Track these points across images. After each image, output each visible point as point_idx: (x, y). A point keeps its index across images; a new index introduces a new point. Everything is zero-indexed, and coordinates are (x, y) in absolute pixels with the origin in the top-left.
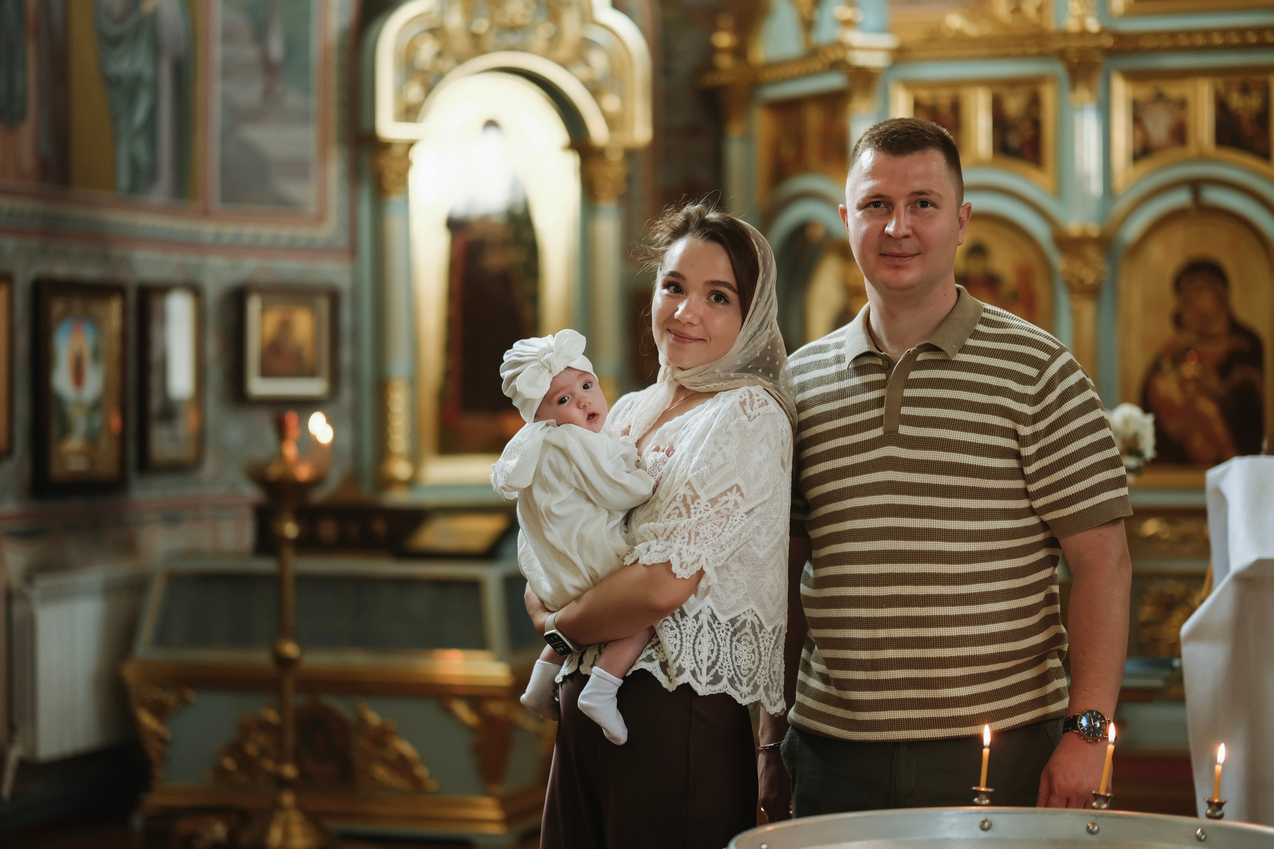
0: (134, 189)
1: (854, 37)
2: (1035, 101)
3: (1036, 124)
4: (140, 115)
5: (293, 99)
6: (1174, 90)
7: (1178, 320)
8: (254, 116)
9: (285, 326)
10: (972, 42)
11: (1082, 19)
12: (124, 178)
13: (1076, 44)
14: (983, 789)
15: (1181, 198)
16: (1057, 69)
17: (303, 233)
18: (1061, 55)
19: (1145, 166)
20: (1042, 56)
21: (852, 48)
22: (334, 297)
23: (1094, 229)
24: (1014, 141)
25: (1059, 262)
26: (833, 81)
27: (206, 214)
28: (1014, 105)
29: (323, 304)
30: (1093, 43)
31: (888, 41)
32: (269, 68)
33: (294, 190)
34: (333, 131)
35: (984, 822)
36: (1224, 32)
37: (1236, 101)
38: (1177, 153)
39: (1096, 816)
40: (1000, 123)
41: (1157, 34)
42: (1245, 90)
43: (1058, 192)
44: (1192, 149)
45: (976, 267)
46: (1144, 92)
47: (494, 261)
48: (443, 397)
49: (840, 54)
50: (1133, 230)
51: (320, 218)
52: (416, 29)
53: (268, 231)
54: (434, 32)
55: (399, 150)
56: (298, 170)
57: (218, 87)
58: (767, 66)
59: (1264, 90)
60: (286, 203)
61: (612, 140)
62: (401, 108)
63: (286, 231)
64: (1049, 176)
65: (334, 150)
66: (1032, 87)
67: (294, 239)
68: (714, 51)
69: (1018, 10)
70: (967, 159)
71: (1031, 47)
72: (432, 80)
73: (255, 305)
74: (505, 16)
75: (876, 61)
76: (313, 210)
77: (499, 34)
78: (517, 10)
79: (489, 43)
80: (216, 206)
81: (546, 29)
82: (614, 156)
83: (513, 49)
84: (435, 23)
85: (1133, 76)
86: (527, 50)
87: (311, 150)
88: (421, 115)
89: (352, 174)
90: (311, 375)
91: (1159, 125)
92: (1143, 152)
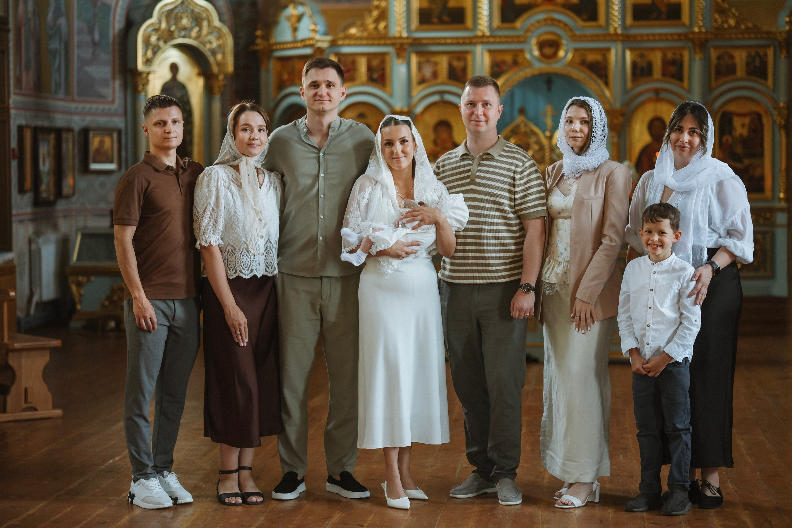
0: (56, 92)
1: (317, 37)
2: (383, 62)
3: (383, 70)
4: (57, 65)
5: (102, 56)
8: (89, 63)
9: (102, 143)
10: (361, 38)
11: (400, 32)
12: (53, 89)
13: (399, 41)
15: (436, 98)
16: (392, 50)
17: (107, 107)
18: (393, 45)
20: (385, 45)
21: (317, 41)
22: (119, 132)
23: (405, 109)
24: (375, 76)
26: (308, 51)
27: (73, 100)
29: (115, 135)
30: (405, 41)
31: (329, 38)
32: (95, 44)
33: (103, 91)
34: (117, 68)
36: (451, 38)
37: (456, 63)
40: (370, 69)
41: (427, 39)
42: (459, 59)
43: (391, 95)
44: (440, 80)
46: (423, 59)
49: (311, 42)
50: (420, 109)
51: (113, 102)
52: (150, 29)
53: (94, 106)
54: (156, 30)
55: (144, 76)
56: (105, 83)
57: (76, 51)
58: (276, 44)
59: (465, 60)
60: (101, 96)
61: (220, 71)
62: (145, 60)
63: (101, 106)
64: (388, 89)
65: (117, 75)
66: (382, 56)
67: (103, 109)
68: (256, 37)
69: (376, 28)
70: (358, 82)
71: (382, 42)
72: (156, 49)
73: (91, 134)
74: (181, 24)
75: (324, 45)
76: (110, 99)
77: (179, 32)
78: (185, 22)
79: (176, 34)
80: (76, 97)
81: (196, 29)
82: (221, 77)
83: (184, 37)
84: (157, 27)
85: (419, 53)
86: (190, 37)
87: (110, 76)
88: (152, 62)
89: (125, 85)
90: (111, 162)
91: (428, 71)
92: (422, 81)
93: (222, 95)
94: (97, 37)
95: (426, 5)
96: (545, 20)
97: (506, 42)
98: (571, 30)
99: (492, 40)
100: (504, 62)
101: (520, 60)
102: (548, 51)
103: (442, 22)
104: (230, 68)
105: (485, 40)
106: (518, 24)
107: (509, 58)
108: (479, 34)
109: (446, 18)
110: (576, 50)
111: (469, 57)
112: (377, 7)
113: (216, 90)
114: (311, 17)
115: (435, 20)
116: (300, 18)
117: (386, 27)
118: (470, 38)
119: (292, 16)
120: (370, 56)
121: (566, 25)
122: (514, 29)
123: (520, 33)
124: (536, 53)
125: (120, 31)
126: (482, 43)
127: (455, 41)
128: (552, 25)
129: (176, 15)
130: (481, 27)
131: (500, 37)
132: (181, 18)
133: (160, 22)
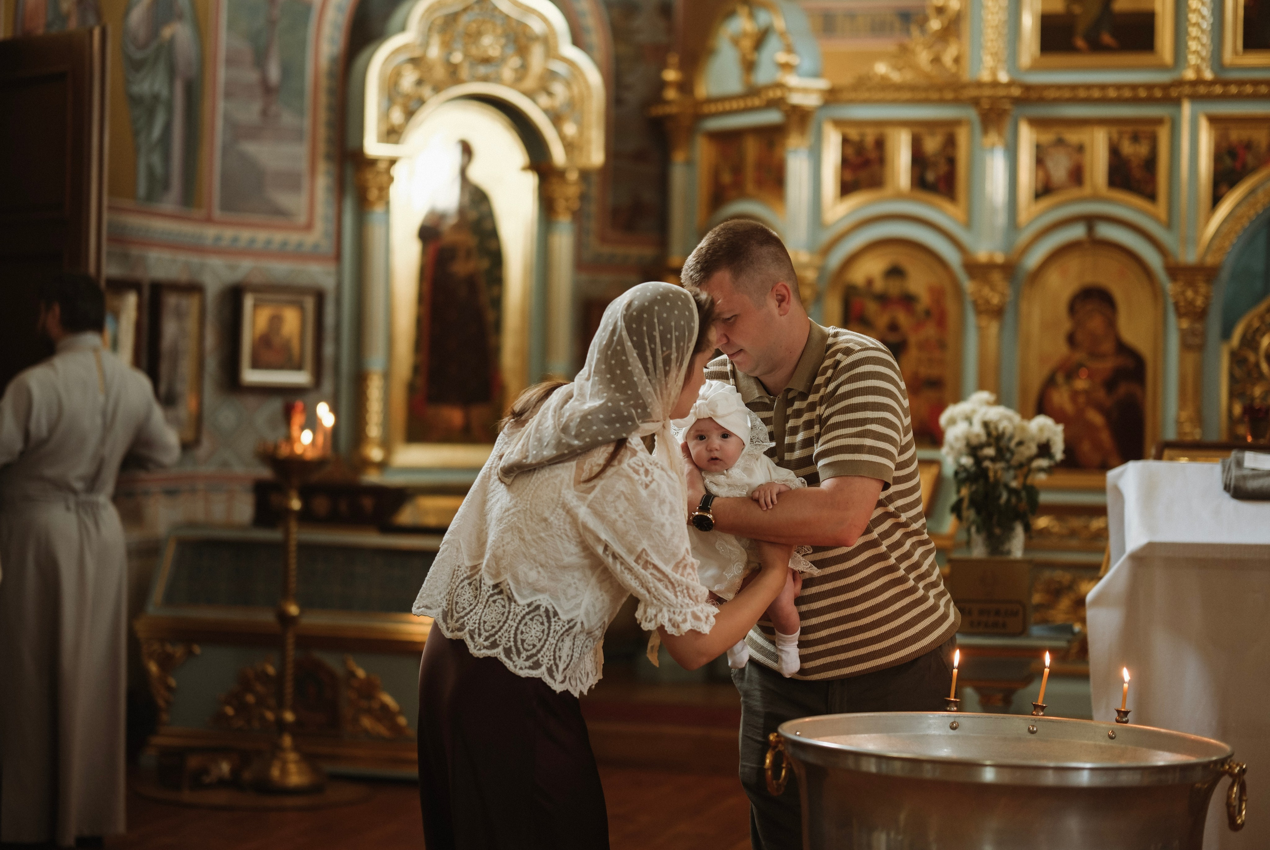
0: (151, 196)
1: (792, 80)
2: (951, 142)
3: (952, 162)
4: (157, 131)
5: (287, 119)
6: (1073, 137)
7: (1071, 340)
8: (253, 133)
9: (276, 321)
10: (898, 87)
11: (994, 72)
12: (142, 189)
13: (987, 92)
14: (952, 699)
15: (1077, 232)
16: (972, 114)
17: (294, 238)
18: (975, 102)
19: (1045, 203)
20: (957, 102)
21: (790, 89)
22: (320, 297)
23: (999, 258)
24: (931, 176)
25: (969, 286)
26: (773, 117)
27: (209, 220)
28: (932, 145)
29: (309, 303)
30: (1002, 92)
31: (823, 84)
32: (268, 90)
33: (285, 200)
34: (322, 148)
35: (953, 723)
36: (1118, 87)
37: (1127, 148)
38: (1075, 192)
39: (1035, 721)
40: (919, 160)
41: (1059, 87)
42: (1135, 138)
43: (968, 224)
44: (1087, 190)
45: (894, 288)
46: (1047, 137)
47: (461, 268)
48: (411, 388)
49: (779, 93)
50: (1033, 260)
51: (309, 227)
52: (400, 59)
53: (262, 236)
54: (415, 62)
55: (382, 166)
56: (291, 182)
57: (221, 105)
58: (710, 100)
59: (1152, 140)
60: (279, 212)
61: (570, 162)
62: (384, 128)
63: (278, 237)
64: (961, 208)
65: (322, 166)
66: (948, 129)
67: (285, 244)
68: (662, 85)
69: (936, 60)
70: (888, 191)
71: (947, 95)
72: (412, 105)
73: (248, 302)
74: (479, 49)
75: (810, 101)
76: (302, 219)
77: (473, 66)
78: (490, 44)
79: (464, 73)
80: (217, 213)
81: (515, 62)
83: (485, 79)
84: (417, 54)
85: (1037, 123)
86: (498, 80)
87: (304, 166)
88: (403, 136)
89: (340, 188)
90: (299, 367)
91: (1059, 168)
92: (1044, 190)
93: (578, 216)
94: (274, 73)
95: (1058, 5)
99: (1218, 90)
100: (1248, 146)
103: (1096, 47)
104: (596, 157)
105: (1202, 90)
107: (1261, 138)
108: (1190, 75)
109: (1107, 39)
111: (1163, 134)
112: (940, 10)
113: (561, 205)
114: (784, 37)
115: (1080, 43)
116: (761, 39)
117: (960, 59)
118: (1165, 87)
119: (745, 34)
120: (919, 128)
125: (334, 61)
126: (1195, 98)
127: (1127, 94)
129: (467, 26)
130: (1193, 59)
131: (1240, 82)
132: (479, 34)
133: (425, 44)
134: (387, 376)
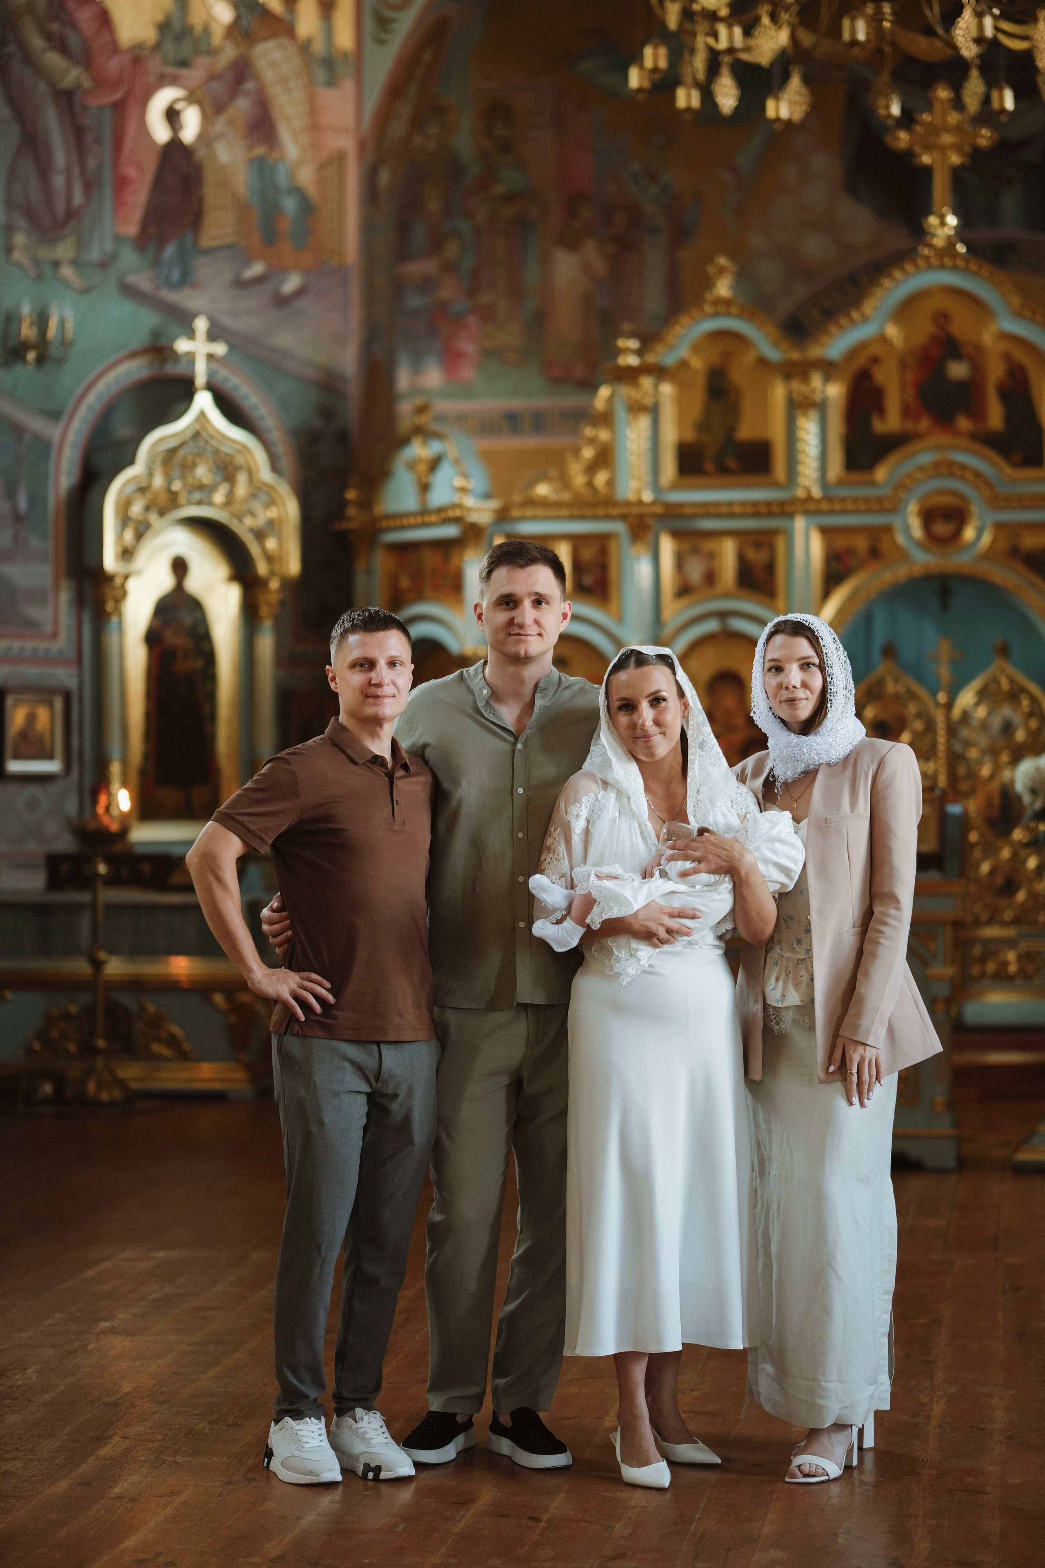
1: (469, 502)
2: (604, 553)
3: (604, 568)
5: (35, 543)
6: (707, 546)
8: (7, 556)
9: (31, 718)
10: (557, 505)
11: (639, 492)
13: (635, 510)
15: (712, 626)
16: (623, 528)
17: (43, 645)
18: (624, 517)
19: (685, 601)
20: (608, 517)
21: (469, 510)
22: (67, 697)
24: (589, 581)
26: (451, 531)
29: (59, 702)
30: (647, 510)
31: (494, 504)
32: (18, 518)
33: (34, 613)
34: (63, 566)
36: (743, 504)
37: (753, 555)
38: (709, 592)
40: (577, 567)
41: (693, 505)
42: (758, 545)
43: (620, 620)
44: (719, 589)
46: (685, 546)
47: (183, 666)
48: (143, 773)
49: (458, 513)
51: (55, 635)
52: (131, 488)
53: (17, 645)
54: (142, 490)
55: (118, 581)
56: (39, 597)
58: (386, 516)
59: (771, 548)
60: (30, 624)
61: (272, 573)
62: (120, 550)
63: (30, 645)
64: (614, 607)
65: (64, 582)
66: (602, 541)
67: (35, 650)
68: (344, 503)
69: (590, 484)
71: (601, 511)
72: (142, 528)
73: (10, 701)
74: (194, 478)
75: (485, 519)
76: (49, 629)
77: (190, 492)
78: (202, 473)
79: (182, 499)
81: (224, 488)
82: (274, 585)
83: (200, 503)
84: (144, 485)
85: (677, 535)
86: (210, 504)
87: (48, 582)
88: (135, 554)
89: (78, 601)
90: (50, 757)
91: (695, 571)
92: (684, 590)
93: (278, 621)
95: (690, 435)
96: (936, 466)
97: (856, 512)
98: (989, 485)
99: (825, 506)
100: (850, 552)
101: (885, 546)
102: (942, 528)
103: (723, 470)
104: (294, 566)
105: (812, 506)
106: (881, 474)
107: (861, 544)
108: (800, 493)
109: (731, 463)
110: (999, 527)
111: (780, 543)
112: (592, 441)
113: (264, 611)
114: (456, 462)
115: (709, 466)
116: (434, 464)
117: (610, 483)
118: (781, 504)
119: (419, 459)
120: (576, 540)
121: (978, 475)
122: (873, 483)
123: (886, 492)
124: (917, 531)
125: (71, 491)
126: (807, 513)
127: (750, 510)
128: (952, 475)
129: (185, 459)
130: (803, 482)
131: (842, 500)
132: (194, 465)
133: (150, 475)
134: (124, 762)
